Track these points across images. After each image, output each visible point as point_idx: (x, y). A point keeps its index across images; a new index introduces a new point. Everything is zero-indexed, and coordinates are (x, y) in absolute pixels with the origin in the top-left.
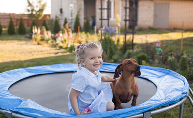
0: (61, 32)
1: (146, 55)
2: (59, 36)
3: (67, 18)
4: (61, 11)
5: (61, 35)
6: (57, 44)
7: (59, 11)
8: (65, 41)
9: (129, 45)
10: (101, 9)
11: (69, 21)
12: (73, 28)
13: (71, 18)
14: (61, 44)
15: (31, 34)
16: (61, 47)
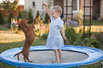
1: (97, 42)
3: (39, 11)
4: (34, 4)
7: (32, 4)
8: (38, 30)
9: (87, 34)
10: (67, 6)
11: (40, 13)
12: (44, 19)
13: (42, 10)
15: (9, 24)
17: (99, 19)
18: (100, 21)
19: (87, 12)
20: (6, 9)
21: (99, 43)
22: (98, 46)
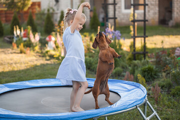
0: (53, 33)
2: (50, 40)
5: (53, 39)
6: (47, 52)
8: (57, 47)
14: (52, 52)
15: (12, 36)
16: (52, 57)
17: (171, 23)
18: (172, 27)
19: (149, 11)
20: (10, 9)
21: (157, 69)
22: (155, 75)
